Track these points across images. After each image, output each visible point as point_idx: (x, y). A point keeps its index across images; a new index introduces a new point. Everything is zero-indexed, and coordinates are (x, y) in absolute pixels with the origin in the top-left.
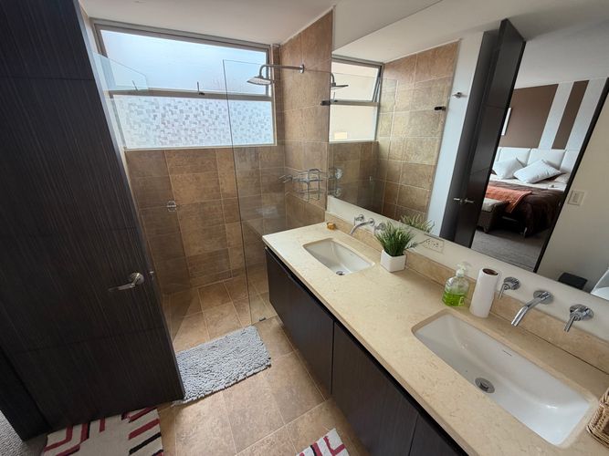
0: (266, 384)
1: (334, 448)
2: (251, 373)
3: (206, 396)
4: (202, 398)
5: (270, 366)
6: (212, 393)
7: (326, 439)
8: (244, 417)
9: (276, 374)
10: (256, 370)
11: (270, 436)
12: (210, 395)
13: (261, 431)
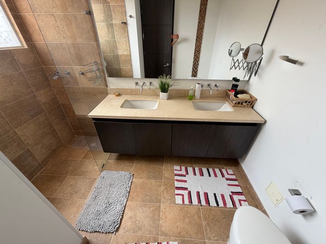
0: (141, 180)
1: (179, 169)
2: (130, 184)
3: (124, 211)
4: (123, 213)
5: (133, 175)
6: (125, 207)
7: (176, 170)
8: (148, 195)
9: (139, 174)
10: (131, 181)
11: (163, 188)
12: (125, 208)
13: (159, 191)
